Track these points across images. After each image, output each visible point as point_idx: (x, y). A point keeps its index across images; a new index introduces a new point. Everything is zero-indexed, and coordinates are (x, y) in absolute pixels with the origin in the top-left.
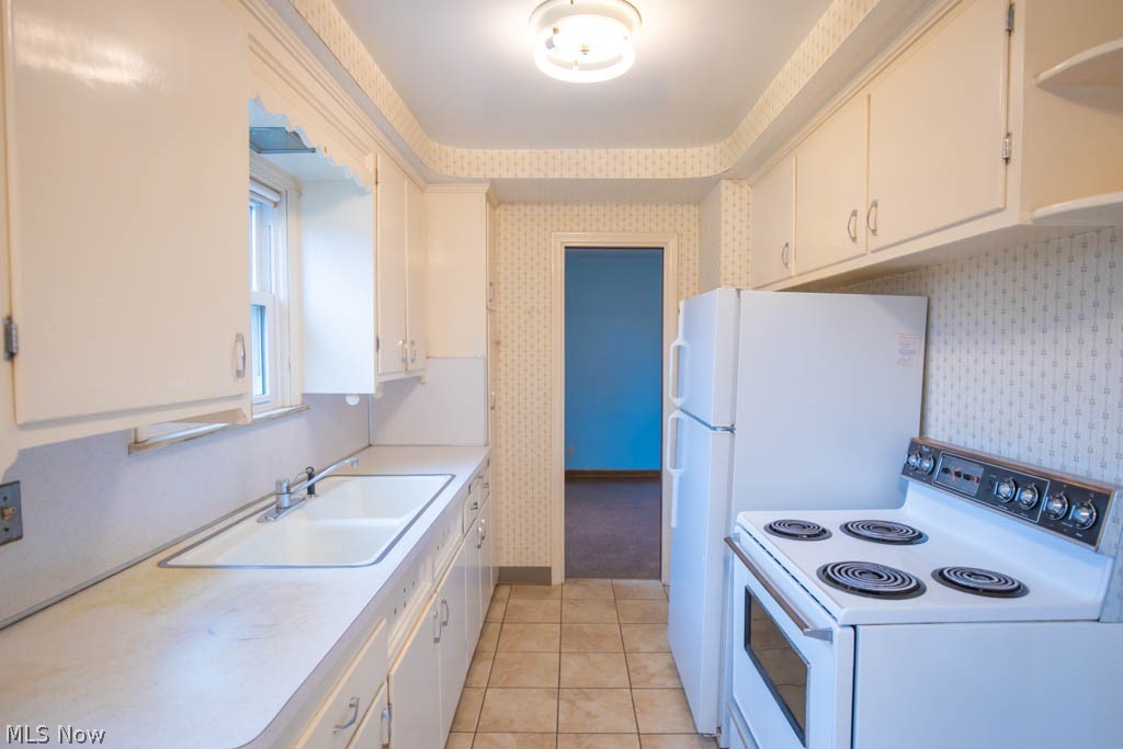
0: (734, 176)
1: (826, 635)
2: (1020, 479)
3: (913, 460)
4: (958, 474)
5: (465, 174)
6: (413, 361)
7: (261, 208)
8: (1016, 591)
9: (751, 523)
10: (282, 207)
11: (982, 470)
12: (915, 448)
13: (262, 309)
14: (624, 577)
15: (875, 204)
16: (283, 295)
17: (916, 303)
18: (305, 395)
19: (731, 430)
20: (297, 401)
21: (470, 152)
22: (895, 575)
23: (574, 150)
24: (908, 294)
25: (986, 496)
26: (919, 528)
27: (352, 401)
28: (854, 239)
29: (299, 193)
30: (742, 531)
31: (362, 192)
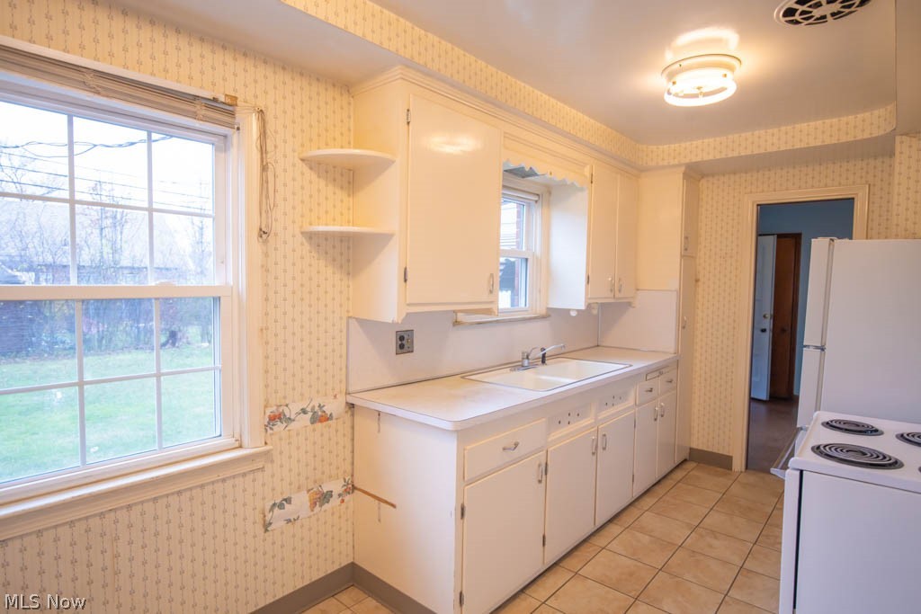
5: (665, 163)
6: (620, 291)
7: (529, 205)
10: (540, 202)
13: (527, 260)
16: (538, 252)
18: (548, 309)
19: (822, 349)
20: (544, 312)
23: (750, 133)
27: (573, 314)
29: (550, 193)
31: (581, 189)
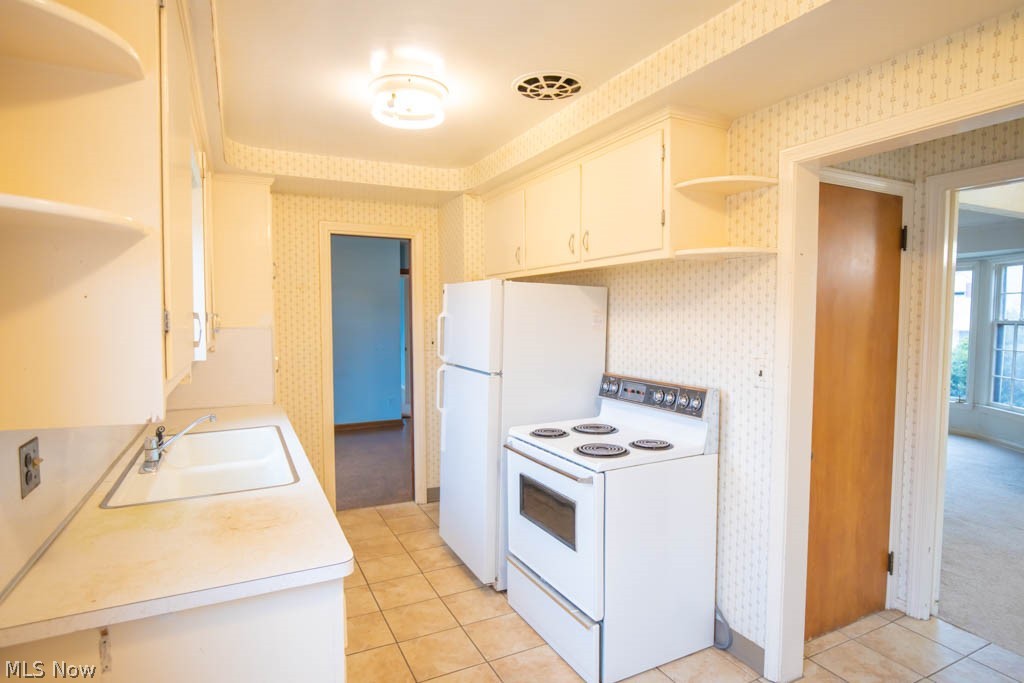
0: (472, 193)
1: (590, 481)
2: (665, 389)
3: (605, 386)
4: (633, 391)
5: (254, 169)
8: (668, 447)
9: (519, 433)
11: (645, 388)
12: (606, 378)
14: (383, 504)
15: (587, 233)
17: (602, 291)
19: (500, 374)
21: (259, 151)
22: (612, 447)
24: (595, 285)
25: (649, 401)
26: (614, 426)
28: (573, 252)
30: (514, 440)
